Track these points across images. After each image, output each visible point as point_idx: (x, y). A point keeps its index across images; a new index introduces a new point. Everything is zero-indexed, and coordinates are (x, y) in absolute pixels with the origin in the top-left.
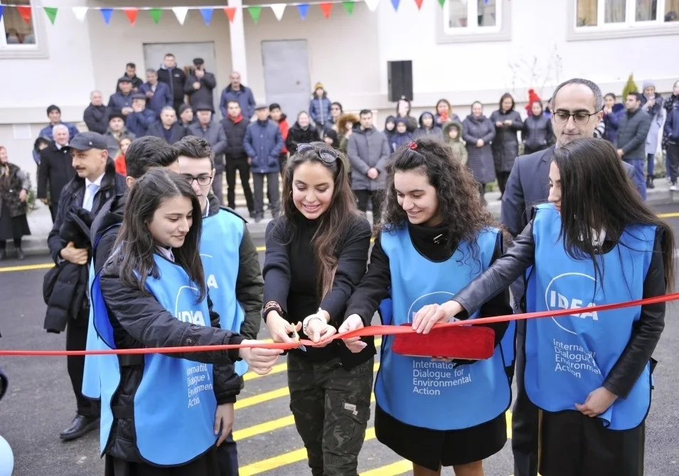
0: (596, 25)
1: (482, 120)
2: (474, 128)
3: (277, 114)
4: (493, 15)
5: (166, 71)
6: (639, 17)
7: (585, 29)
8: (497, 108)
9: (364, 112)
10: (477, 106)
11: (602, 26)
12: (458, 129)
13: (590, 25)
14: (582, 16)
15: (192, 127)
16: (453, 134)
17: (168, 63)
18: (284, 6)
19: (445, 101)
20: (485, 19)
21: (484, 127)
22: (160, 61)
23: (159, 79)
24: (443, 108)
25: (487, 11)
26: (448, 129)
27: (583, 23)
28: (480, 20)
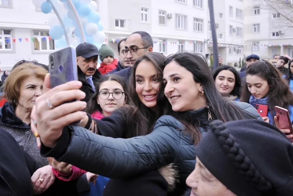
0: (39, 50)
4: (10, 45)
6: (51, 49)
7: (36, 51)
11: (41, 50)
13: (38, 50)
14: (36, 47)
20: (8, 46)
25: (8, 44)
27: (36, 49)
28: (6, 46)
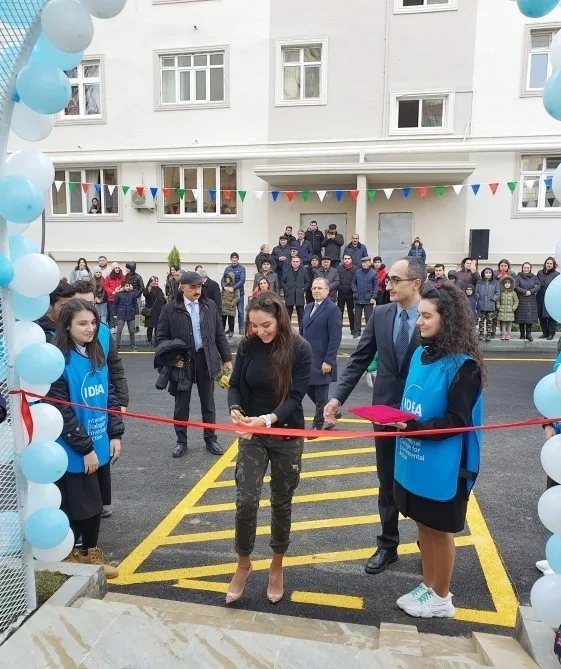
1: (530, 276)
2: (523, 282)
3: (378, 265)
5: (311, 232)
8: (542, 268)
9: (438, 266)
10: (526, 265)
12: (512, 282)
15: (317, 271)
16: (508, 285)
17: (313, 227)
18: (392, 190)
19: (507, 262)
21: (532, 282)
22: (308, 226)
23: (305, 238)
24: (504, 267)
26: (503, 282)
